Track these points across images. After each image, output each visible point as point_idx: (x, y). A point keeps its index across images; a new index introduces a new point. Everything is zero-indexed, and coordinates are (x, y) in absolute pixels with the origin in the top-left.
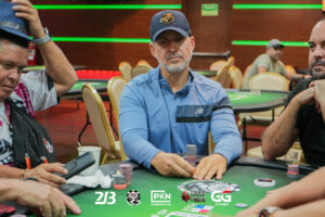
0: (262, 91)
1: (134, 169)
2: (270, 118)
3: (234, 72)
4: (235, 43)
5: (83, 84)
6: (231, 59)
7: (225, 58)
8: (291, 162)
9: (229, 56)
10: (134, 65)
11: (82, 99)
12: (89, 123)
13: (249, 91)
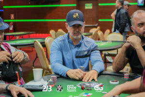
0: (112, 41)
1: (58, 78)
2: (116, 53)
3: (100, 33)
4: (100, 20)
5: (34, 40)
6: (98, 28)
7: (96, 27)
8: (125, 73)
9: (98, 26)
10: (56, 31)
11: (34, 47)
12: (37, 57)
13: (106, 41)
